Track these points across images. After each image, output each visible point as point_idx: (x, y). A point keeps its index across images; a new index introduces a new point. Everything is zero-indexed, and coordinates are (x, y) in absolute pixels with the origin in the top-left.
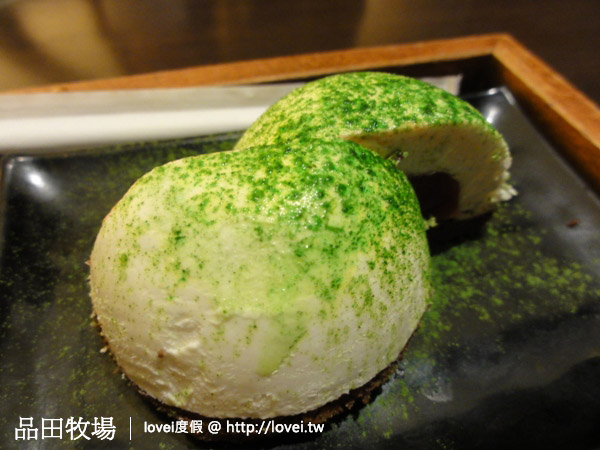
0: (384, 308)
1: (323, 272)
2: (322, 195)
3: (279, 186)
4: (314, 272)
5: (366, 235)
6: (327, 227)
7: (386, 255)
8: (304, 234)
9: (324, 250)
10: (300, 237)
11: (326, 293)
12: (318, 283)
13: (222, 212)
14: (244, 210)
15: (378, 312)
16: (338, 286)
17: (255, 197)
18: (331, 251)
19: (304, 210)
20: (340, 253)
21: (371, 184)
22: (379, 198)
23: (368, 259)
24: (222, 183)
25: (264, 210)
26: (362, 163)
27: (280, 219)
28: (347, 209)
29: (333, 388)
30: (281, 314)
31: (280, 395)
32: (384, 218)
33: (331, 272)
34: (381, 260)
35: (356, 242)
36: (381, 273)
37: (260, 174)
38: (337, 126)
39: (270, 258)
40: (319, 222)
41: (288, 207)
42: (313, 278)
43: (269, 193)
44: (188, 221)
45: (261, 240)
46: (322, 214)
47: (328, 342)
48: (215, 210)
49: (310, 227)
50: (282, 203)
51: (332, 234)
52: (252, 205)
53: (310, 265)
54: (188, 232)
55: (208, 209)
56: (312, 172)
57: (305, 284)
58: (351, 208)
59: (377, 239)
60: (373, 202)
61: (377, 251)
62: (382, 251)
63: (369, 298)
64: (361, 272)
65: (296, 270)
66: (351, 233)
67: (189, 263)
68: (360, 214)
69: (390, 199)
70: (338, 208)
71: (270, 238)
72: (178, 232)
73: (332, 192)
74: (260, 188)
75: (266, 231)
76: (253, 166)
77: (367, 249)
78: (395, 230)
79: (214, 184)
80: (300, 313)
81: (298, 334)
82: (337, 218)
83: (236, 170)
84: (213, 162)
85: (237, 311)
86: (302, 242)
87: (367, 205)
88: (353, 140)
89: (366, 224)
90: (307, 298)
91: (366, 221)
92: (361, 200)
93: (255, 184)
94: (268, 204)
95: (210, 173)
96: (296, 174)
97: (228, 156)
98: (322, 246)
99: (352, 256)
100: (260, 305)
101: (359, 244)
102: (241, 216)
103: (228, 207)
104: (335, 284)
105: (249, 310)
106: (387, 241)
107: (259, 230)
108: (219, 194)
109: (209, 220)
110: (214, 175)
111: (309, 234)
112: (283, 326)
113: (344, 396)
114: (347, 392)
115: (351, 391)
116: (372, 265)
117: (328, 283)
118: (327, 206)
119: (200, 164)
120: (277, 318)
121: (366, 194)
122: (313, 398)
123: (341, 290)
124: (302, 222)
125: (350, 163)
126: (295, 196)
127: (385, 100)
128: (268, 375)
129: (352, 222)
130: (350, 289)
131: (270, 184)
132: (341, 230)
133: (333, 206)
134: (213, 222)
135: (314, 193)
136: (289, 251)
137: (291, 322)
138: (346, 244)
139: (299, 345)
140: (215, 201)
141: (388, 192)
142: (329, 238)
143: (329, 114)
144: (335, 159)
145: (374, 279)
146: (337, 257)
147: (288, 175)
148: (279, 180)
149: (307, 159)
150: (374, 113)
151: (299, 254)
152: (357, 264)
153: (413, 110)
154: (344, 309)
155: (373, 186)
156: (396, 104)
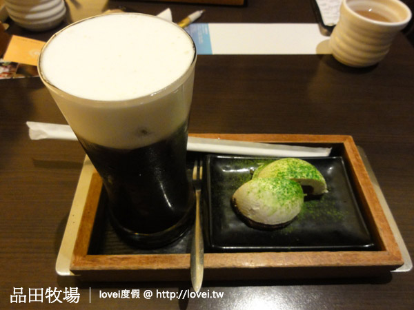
1: (282, 202)
2: (284, 190)
3: (277, 187)
5: (290, 197)
6: (284, 195)
8: (280, 196)
9: (282, 199)
11: (281, 205)
13: (267, 189)
14: (271, 190)
15: (290, 210)
17: (273, 188)
18: (284, 199)
19: (281, 192)
26: (292, 184)
27: (277, 192)
30: (274, 207)
32: (294, 195)
34: (292, 202)
35: (288, 198)
38: (289, 176)
39: (274, 198)
42: (280, 203)
43: (275, 187)
44: (262, 189)
46: (283, 193)
47: (280, 213)
50: (277, 190)
53: (280, 201)
55: (265, 188)
56: (283, 185)
57: (278, 203)
58: (288, 193)
59: (292, 198)
60: (293, 192)
61: (291, 200)
63: (288, 208)
65: (278, 201)
67: (261, 196)
68: (290, 194)
70: (286, 192)
71: (274, 195)
72: (260, 191)
73: (286, 189)
77: (289, 200)
80: (277, 208)
81: (276, 211)
82: (286, 194)
85: (267, 205)
87: (291, 192)
88: (292, 179)
90: (278, 206)
94: (275, 190)
96: (280, 185)
99: (287, 200)
100: (271, 205)
103: (269, 188)
104: (283, 204)
105: (269, 205)
106: (294, 199)
107: (273, 193)
109: (265, 190)
112: (273, 209)
116: (290, 203)
123: (284, 206)
125: (290, 184)
126: (280, 189)
129: (288, 195)
132: (286, 196)
137: (275, 209)
138: (286, 198)
139: (275, 213)
141: (296, 190)
142: (284, 197)
144: (287, 183)
145: (290, 205)
148: (277, 185)
149: (283, 182)
150: (296, 174)
151: (278, 198)
152: (287, 202)
153: (304, 175)
154: (284, 209)
155: (293, 189)
156: (301, 173)
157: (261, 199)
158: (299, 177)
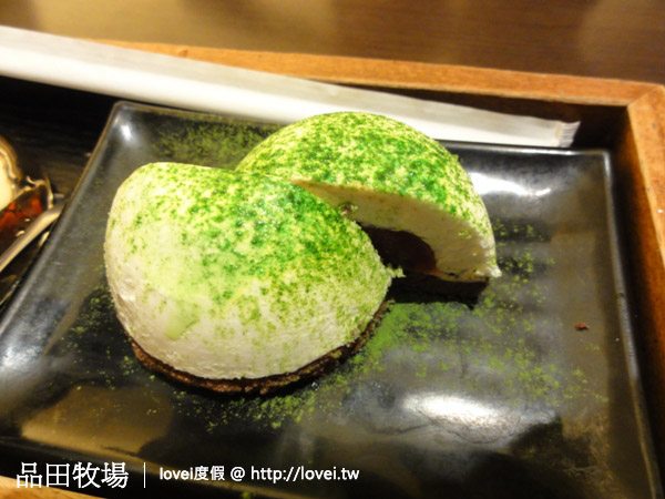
0: (271, 327)
1: (220, 283)
2: (238, 225)
3: (213, 208)
4: (212, 280)
5: (267, 267)
6: (232, 251)
7: (282, 288)
8: (214, 250)
9: (225, 267)
10: (209, 251)
11: (218, 298)
12: (213, 289)
13: (168, 213)
14: (181, 218)
15: (265, 328)
16: (229, 297)
17: (194, 210)
18: (230, 270)
19: (220, 232)
20: (238, 273)
21: (293, 227)
22: (296, 241)
23: (263, 286)
24: (179, 193)
25: (193, 223)
26: (294, 207)
27: (201, 233)
28: (256, 242)
29: (226, 370)
30: (182, 301)
31: (183, 357)
32: (293, 258)
33: (226, 285)
34: (276, 290)
35: (255, 269)
36: (273, 300)
37: (207, 194)
38: (294, 168)
39: (186, 258)
40: (228, 245)
41: (210, 225)
42: (210, 285)
43: (204, 210)
44: (148, 212)
45: (184, 244)
46: (232, 239)
47: (216, 334)
48: (165, 211)
49: (219, 247)
50: (207, 221)
51: (235, 258)
52: (188, 216)
53: (211, 274)
54: (144, 220)
55: (161, 208)
56: (242, 204)
57: (203, 287)
58: (261, 242)
59: (277, 273)
60: (287, 243)
61: (274, 282)
62: (278, 283)
63: (256, 315)
64: (252, 294)
65: (201, 275)
66: (252, 261)
67: (138, 242)
68: (268, 249)
69: (309, 245)
70: (248, 240)
71: (189, 245)
72: (139, 218)
73: (248, 226)
74: (200, 204)
75: (189, 238)
76: (208, 185)
77: (263, 278)
78: (302, 271)
79: (174, 191)
80: (196, 306)
81: (192, 319)
82: (244, 247)
83: (195, 184)
84: (184, 172)
85: (156, 287)
86: (210, 256)
87: (278, 244)
88: (300, 185)
89: (270, 259)
90: (203, 298)
91: (271, 256)
92: (274, 238)
93: (198, 200)
94: (198, 219)
95: (176, 181)
96: (230, 202)
97: (197, 171)
98: (224, 264)
99: (248, 279)
100: (171, 289)
101: (257, 272)
102: (177, 220)
103: (173, 212)
104: (227, 295)
105: (164, 290)
106: (288, 277)
107: (185, 236)
108: (172, 200)
109: (159, 216)
110: (178, 183)
111: (217, 251)
112: (183, 310)
113: (236, 379)
114: (239, 378)
115: (243, 378)
116: (264, 292)
117: (221, 292)
118: (239, 236)
119: (175, 171)
120: (180, 303)
121: (281, 234)
122: (210, 370)
123: (230, 302)
124: (215, 240)
125: (281, 205)
126: (219, 219)
127: (351, 156)
128: (173, 339)
129: (256, 253)
130: (239, 303)
131: (208, 203)
132: (244, 257)
133: (245, 236)
134: (160, 219)
135: (233, 222)
136: (199, 259)
137: (189, 309)
138: (245, 268)
139: (193, 327)
140: (167, 204)
141: (310, 238)
142: (232, 261)
143: (295, 156)
144: (268, 199)
145: (265, 305)
146: (233, 275)
147: (225, 201)
148: (217, 203)
149: (246, 192)
150: (332, 165)
151: (205, 263)
152: (250, 286)
153: (369, 172)
154: (231, 316)
155: (295, 229)
156: (358, 162)
157: (136, 258)
158: (339, 179)
